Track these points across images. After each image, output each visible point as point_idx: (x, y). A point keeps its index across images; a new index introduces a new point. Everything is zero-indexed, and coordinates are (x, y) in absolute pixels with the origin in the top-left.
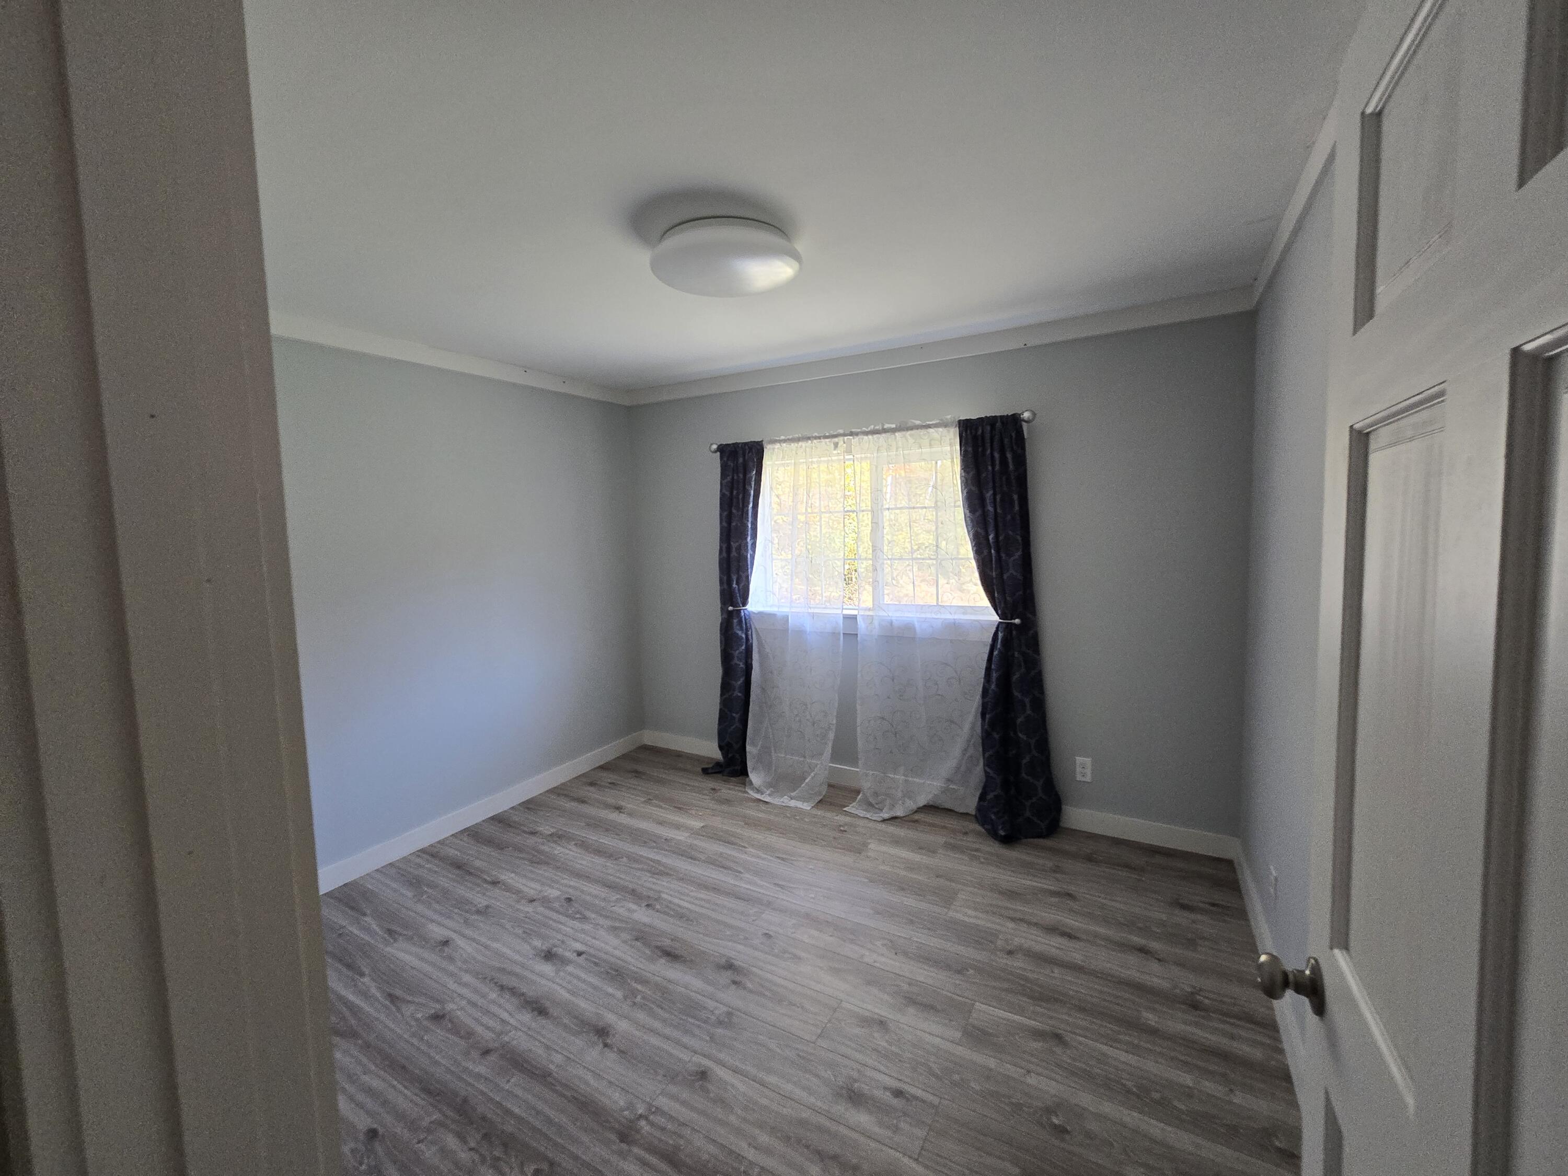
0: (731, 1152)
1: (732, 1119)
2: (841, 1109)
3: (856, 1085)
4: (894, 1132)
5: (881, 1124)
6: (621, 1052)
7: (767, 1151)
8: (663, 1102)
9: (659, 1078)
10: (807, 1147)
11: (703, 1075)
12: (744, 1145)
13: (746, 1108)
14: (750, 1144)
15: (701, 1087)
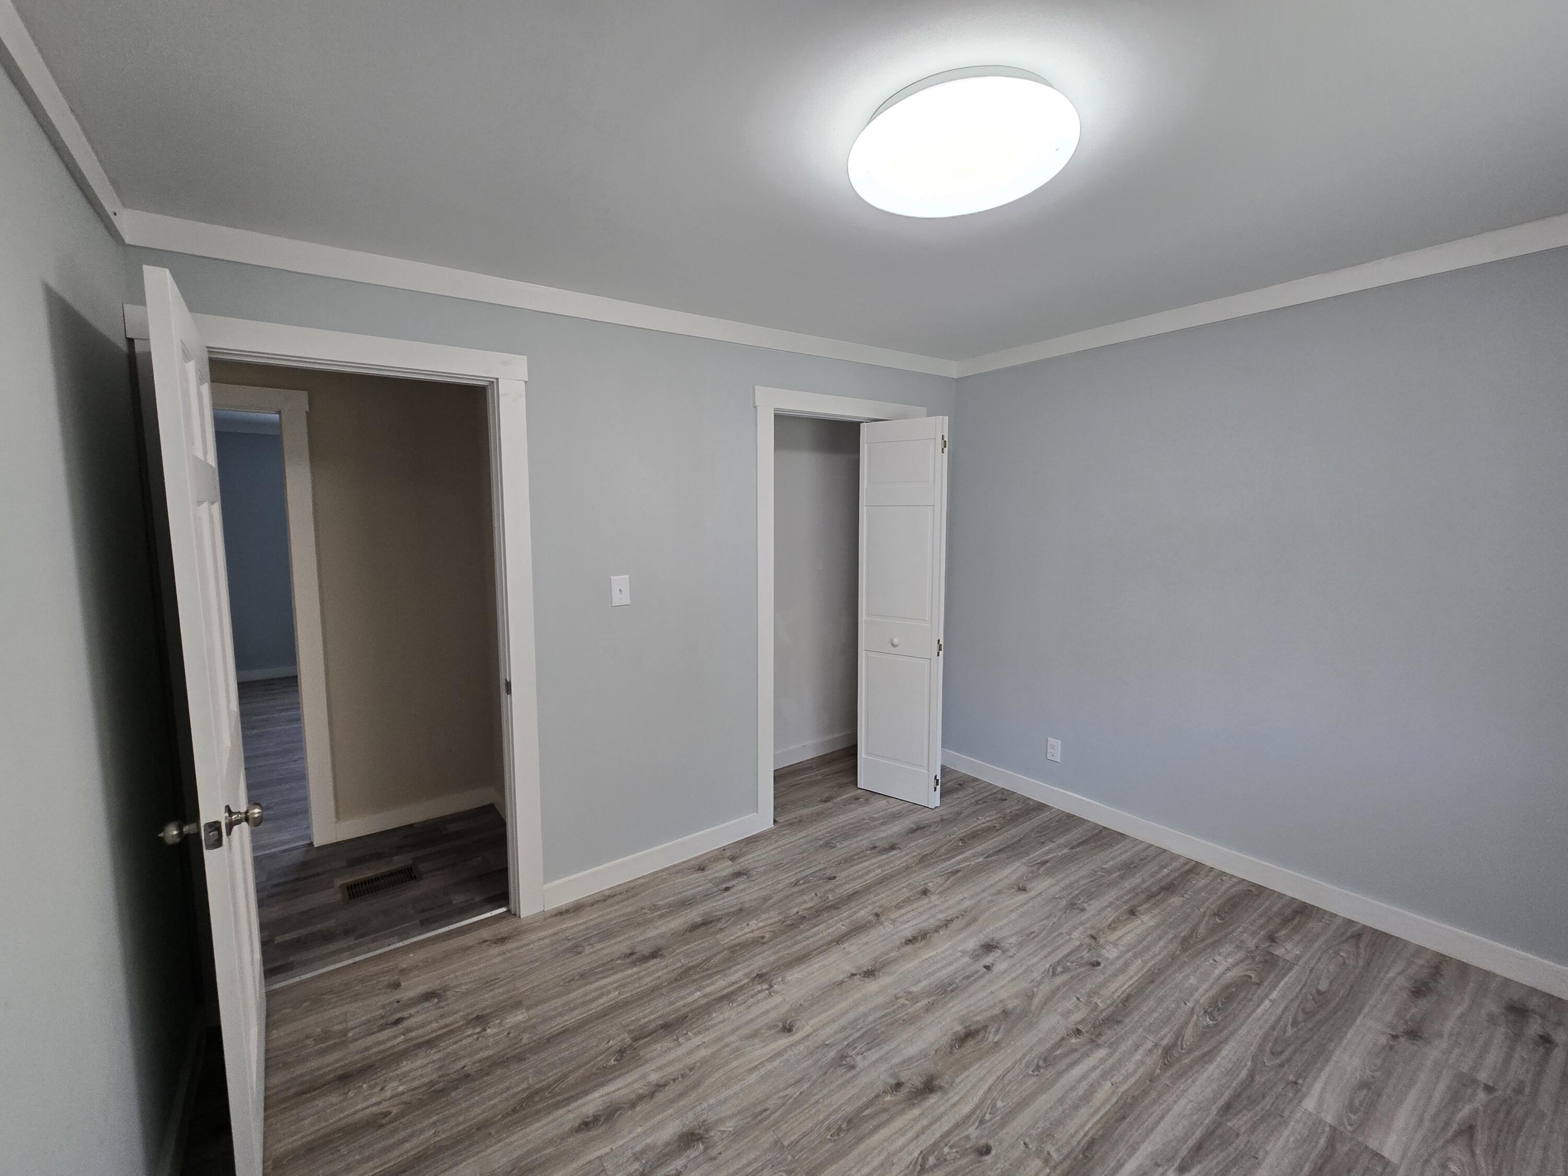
0: (707, 1030)
1: (733, 1038)
2: (687, 1121)
3: (701, 1147)
4: (635, 1154)
5: (649, 1147)
6: (841, 983)
7: (690, 1053)
8: (777, 999)
9: (802, 1002)
10: (674, 1080)
11: (788, 1029)
12: (706, 1040)
13: (737, 1049)
14: (704, 1043)
15: (777, 1026)
